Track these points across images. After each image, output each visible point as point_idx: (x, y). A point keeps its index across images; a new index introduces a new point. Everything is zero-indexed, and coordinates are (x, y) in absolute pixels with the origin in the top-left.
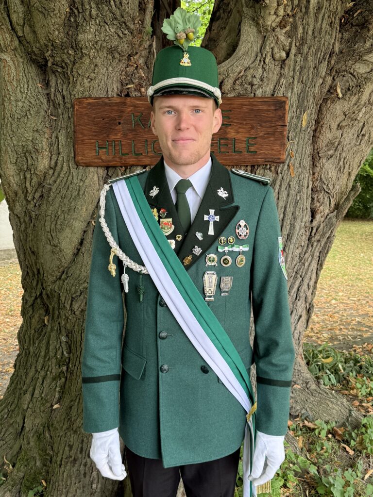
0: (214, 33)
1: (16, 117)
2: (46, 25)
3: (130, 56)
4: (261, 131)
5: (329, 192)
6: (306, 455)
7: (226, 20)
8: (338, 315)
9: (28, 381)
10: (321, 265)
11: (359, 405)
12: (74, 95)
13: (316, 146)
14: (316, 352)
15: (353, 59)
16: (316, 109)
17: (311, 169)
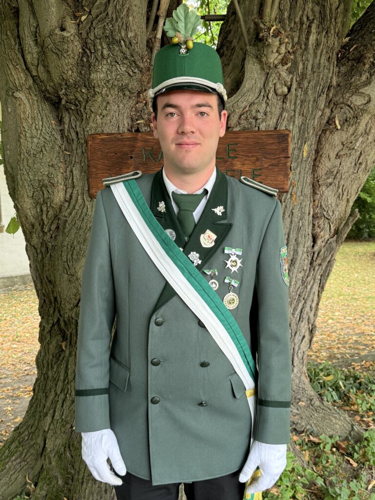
1: (32, 152)
2: (60, 65)
3: (139, 93)
4: (266, 163)
5: (329, 218)
6: (313, 469)
7: (230, 57)
9: (48, 404)
10: (323, 288)
11: (360, 420)
12: (87, 131)
13: (316, 174)
14: (317, 370)
15: (350, 92)
16: (315, 140)
17: (312, 197)
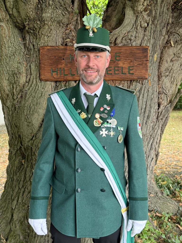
0: (109, 13)
1: (8, 56)
2: (26, 9)
3: (67, 25)
4: (136, 63)
5: (167, 94)
7: (116, 6)
8: (164, 161)
10: (163, 132)
12: (40, 44)
13: (160, 71)
14: (158, 179)
15: (179, 27)
16: (160, 52)
17: (158, 82)
